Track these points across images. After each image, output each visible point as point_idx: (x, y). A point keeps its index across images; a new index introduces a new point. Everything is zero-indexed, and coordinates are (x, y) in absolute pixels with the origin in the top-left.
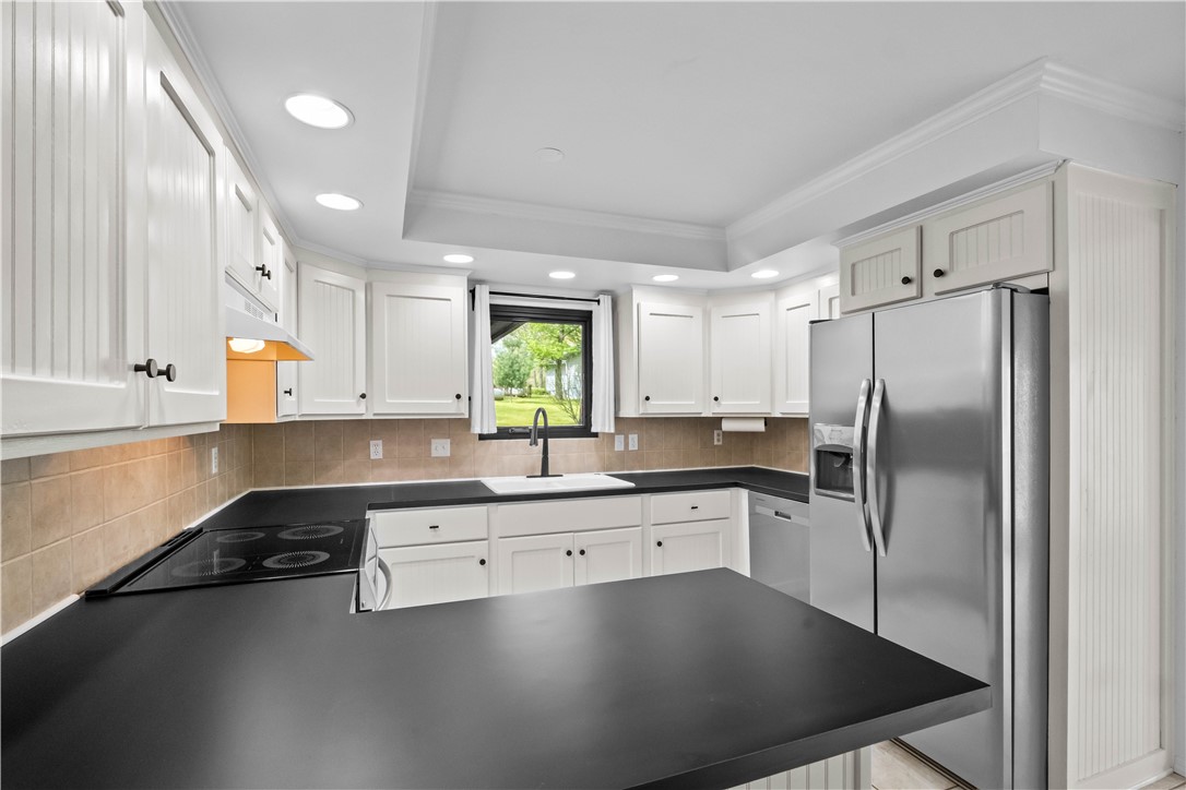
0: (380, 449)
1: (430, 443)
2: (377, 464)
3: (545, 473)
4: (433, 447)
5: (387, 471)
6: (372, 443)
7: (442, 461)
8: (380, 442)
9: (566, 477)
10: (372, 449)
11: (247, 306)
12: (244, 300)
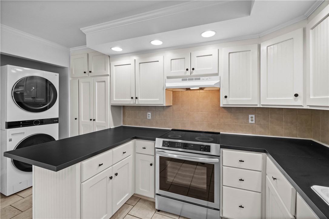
11: (183, 80)
12: (181, 79)
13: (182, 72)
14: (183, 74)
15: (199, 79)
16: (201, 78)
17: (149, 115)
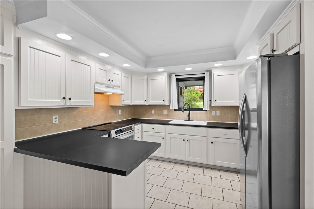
0: (154, 111)
1: (163, 111)
2: (153, 115)
3: (189, 120)
4: (164, 111)
5: (155, 116)
6: (152, 110)
7: (166, 115)
8: (154, 110)
9: (195, 121)
10: (152, 111)
11: (106, 87)
12: (104, 86)
13: (106, 81)
14: (106, 83)
15: (113, 88)
16: (114, 87)
17: (56, 118)
